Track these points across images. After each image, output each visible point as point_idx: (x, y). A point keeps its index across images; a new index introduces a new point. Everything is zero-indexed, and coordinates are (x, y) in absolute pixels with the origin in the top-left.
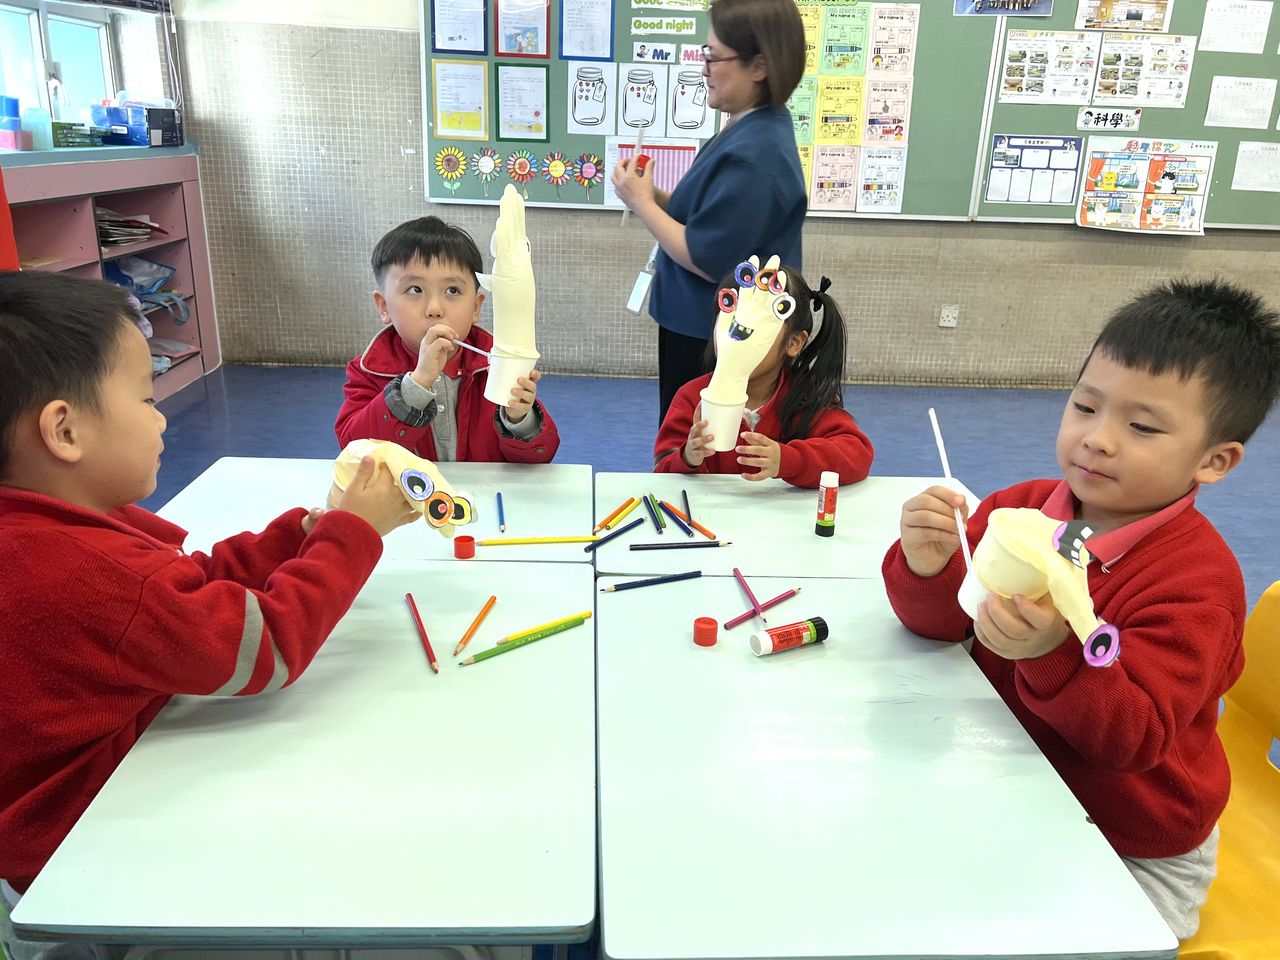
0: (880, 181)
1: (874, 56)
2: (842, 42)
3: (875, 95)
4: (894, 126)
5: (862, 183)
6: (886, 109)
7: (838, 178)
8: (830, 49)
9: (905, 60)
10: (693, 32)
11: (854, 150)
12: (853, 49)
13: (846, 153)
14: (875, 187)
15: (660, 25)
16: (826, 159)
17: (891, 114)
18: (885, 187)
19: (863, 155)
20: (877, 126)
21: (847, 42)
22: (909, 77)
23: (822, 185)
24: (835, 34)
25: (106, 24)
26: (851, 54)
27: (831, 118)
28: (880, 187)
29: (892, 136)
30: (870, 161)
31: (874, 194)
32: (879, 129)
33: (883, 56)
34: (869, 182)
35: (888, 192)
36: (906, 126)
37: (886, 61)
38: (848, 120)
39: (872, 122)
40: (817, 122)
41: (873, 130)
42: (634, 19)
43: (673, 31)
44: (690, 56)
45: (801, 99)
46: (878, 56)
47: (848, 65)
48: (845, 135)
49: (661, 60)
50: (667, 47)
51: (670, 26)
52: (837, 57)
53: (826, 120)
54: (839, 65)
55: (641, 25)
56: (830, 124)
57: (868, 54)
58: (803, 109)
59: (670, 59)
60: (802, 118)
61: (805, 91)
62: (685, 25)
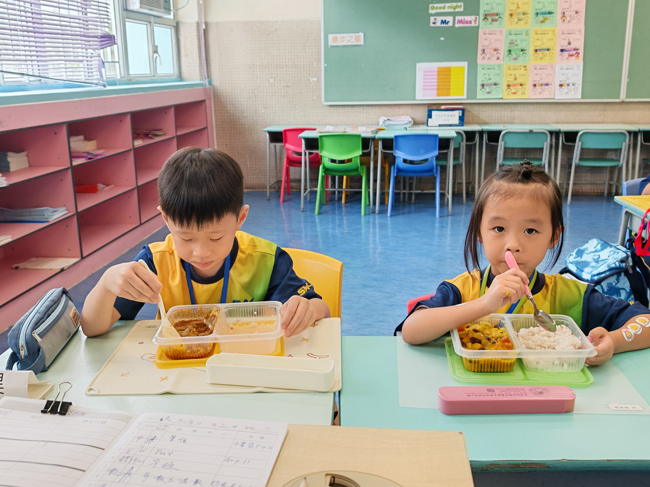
0: (568, 82)
1: (561, 16)
2: (544, 10)
3: (564, 36)
4: (574, 52)
5: (558, 83)
6: (569, 43)
7: (545, 82)
8: (537, 14)
9: (579, 17)
10: (462, 9)
11: (552, 66)
12: (550, 13)
13: (548, 68)
14: (565, 85)
15: (444, 8)
16: (536, 71)
17: (573, 46)
18: (571, 85)
19: (557, 68)
20: (565, 53)
21: (547, 10)
22: (582, 26)
23: (535, 85)
24: (539, 6)
26: (548, 16)
27: (540, 50)
28: (568, 85)
29: (573, 58)
30: (562, 71)
31: (565, 88)
32: (566, 54)
33: (567, 16)
34: (562, 83)
35: (573, 87)
36: (581, 52)
37: (568, 19)
38: (548, 50)
39: (562, 51)
40: (531, 52)
41: (563, 55)
42: (430, 5)
43: (451, 10)
44: (460, 22)
45: (522, 41)
46: (564, 16)
47: (547, 22)
48: (547, 58)
49: (445, 25)
50: (449, 19)
51: (449, 7)
52: (541, 18)
53: (536, 51)
54: (542, 22)
55: (433, 8)
56: (538, 52)
57: (558, 15)
58: (523, 46)
59: (451, 24)
60: (522, 50)
61: (524, 37)
62: (457, 6)
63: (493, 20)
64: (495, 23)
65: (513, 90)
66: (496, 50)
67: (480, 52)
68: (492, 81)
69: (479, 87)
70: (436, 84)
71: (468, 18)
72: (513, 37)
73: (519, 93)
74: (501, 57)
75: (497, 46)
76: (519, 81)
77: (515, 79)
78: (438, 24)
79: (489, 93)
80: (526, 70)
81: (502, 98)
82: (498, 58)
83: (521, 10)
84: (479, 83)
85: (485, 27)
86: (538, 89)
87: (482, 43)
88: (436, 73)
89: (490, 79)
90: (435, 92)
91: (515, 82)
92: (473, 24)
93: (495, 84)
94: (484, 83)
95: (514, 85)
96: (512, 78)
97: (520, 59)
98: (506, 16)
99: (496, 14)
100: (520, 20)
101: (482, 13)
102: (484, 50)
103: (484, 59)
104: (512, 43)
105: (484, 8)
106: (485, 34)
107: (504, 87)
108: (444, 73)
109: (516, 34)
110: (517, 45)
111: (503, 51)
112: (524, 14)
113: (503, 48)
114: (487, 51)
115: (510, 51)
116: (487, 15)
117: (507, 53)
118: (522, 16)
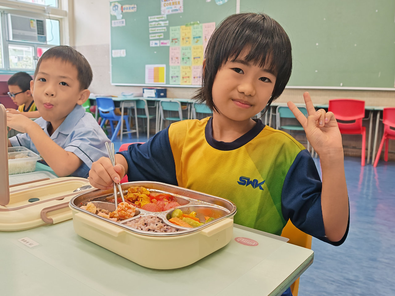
8: (194, 38)
10: (162, 37)
12: (200, 37)
15: (155, 36)
16: (195, 70)
21: (197, 36)
23: (194, 78)
24: (195, 33)
26: (199, 39)
38: (199, 58)
40: (192, 59)
42: (150, 35)
43: (158, 38)
44: (162, 43)
45: (188, 53)
46: (206, 39)
47: (199, 42)
48: (199, 62)
49: (156, 45)
50: (157, 42)
51: (158, 36)
52: (196, 40)
53: (194, 58)
54: (196, 42)
55: (152, 37)
56: (196, 59)
57: (203, 38)
58: (188, 56)
59: (158, 45)
60: (189, 58)
61: (189, 51)
62: (161, 36)
63: (176, 42)
64: (177, 44)
65: (185, 80)
66: (177, 58)
67: (170, 59)
68: (176, 75)
69: (170, 78)
70: (153, 76)
71: (165, 41)
72: (184, 51)
73: (188, 82)
74: (179, 62)
75: (178, 55)
76: (187, 75)
77: (186, 74)
78: (154, 45)
79: (175, 81)
80: (190, 69)
81: (179, 85)
82: (178, 63)
83: (187, 36)
84: (170, 76)
85: (172, 46)
86: (196, 79)
87: (171, 54)
88: (153, 70)
89: (175, 74)
90: (153, 80)
92: (168, 45)
93: (177, 77)
94: (173, 76)
95: (186, 77)
96: (184, 74)
97: (188, 63)
98: (181, 39)
99: (177, 39)
100: (187, 41)
101: (171, 38)
102: (172, 58)
103: (172, 63)
104: (184, 54)
105: (172, 36)
106: (172, 49)
107: (181, 78)
108: (156, 70)
109: (185, 49)
110: (186, 55)
111: (180, 59)
112: (188, 38)
113: (180, 57)
114: (173, 59)
115: (183, 59)
116: (173, 40)
117: (182, 60)
118: (187, 40)
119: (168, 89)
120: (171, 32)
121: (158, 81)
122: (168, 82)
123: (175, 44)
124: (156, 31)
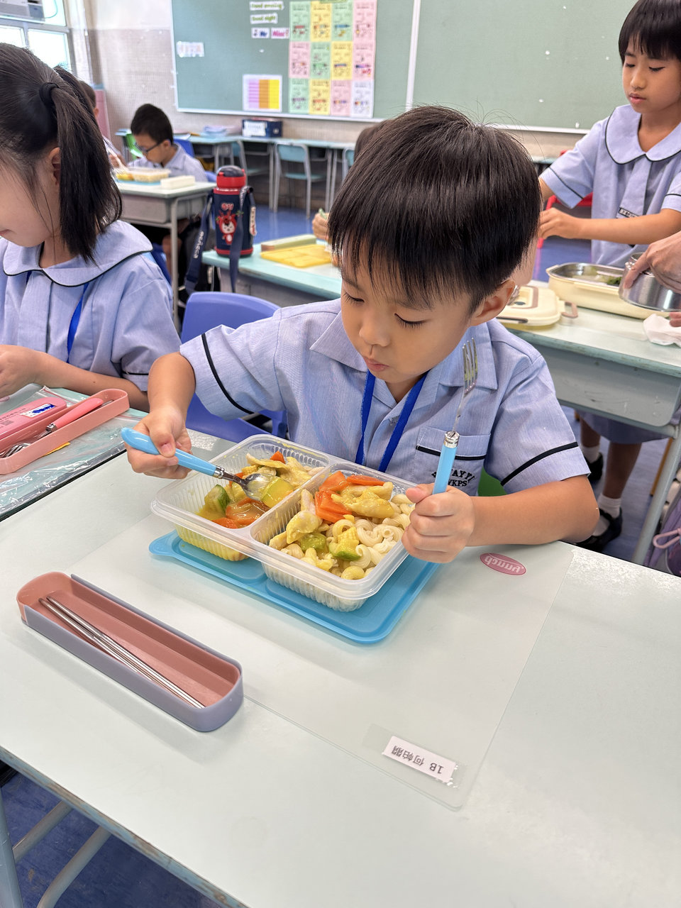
0: (361, 100)
1: (355, 29)
3: (358, 51)
4: (366, 69)
5: (352, 101)
6: (363, 59)
7: (342, 98)
8: (336, 27)
9: (371, 31)
10: (275, 21)
11: (349, 82)
12: (346, 26)
13: (345, 84)
14: (360, 103)
15: (261, 19)
16: (336, 88)
17: (365, 62)
18: (365, 103)
19: (353, 85)
21: (342, 23)
22: (373, 41)
23: (335, 102)
24: (337, 18)
25: (67, 33)
26: (345, 29)
27: (339, 65)
28: (362, 103)
29: (366, 75)
30: (357, 89)
31: (359, 107)
32: (360, 70)
33: (360, 29)
34: (357, 101)
35: (366, 106)
36: (372, 68)
37: (361, 32)
38: (345, 65)
39: (357, 66)
40: (331, 67)
41: (358, 71)
42: (252, 16)
43: (267, 21)
44: (275, 34)
45: (325, 55)
46: (358, 30)
47: (345, 35)
48: (344, 74)
49: (263, 37)
50: (266, 30)
51: (266, 18)
52: (339, 30)
53: (336, 66)
54: (340, 35)
55: (254, 19)
56: (338, 68)
57: (353, 28)
58: (325, 60)
59: (267, 36)
60: (325, 65)
61: (325, 51)
62: (272, 18)
63: (301, 33)
64: (303, 36)
65: (317, 105)
66: (304, 64)
67: (291, 66)
68: (300, 96)
69: (291, 102)
70: (258, 96)
71: (282, 30)
72: (316, 51)
73: (322, 109)
74: (308, 70)
75: (304, 59)
76: (323, 96)
77: (319, 94)
78: (258, 36)
79: (299, 108)
80: (328, 86)
81: (307, 114)
82: (305, 73)
83: (322, 23)
84: (291, 97)
85: (294, 39)
86: (338, 106)
87: (292, 56)
88: (259, 86)
89: (299, 94)
90: (257, 104)
91: (319, 98)
92: (285, 37)
93: (303, 99)
94: (295, 97)
95: (319, 101)
96: (315, 94)
97: (323, 74)
98: (311, 29)
99: (303, 27)
100: (322, 33)
101: (292, 25)
102: (294, 64)
103: (294, 72)
104: (316, 57)
105: (293, 20)
106: (294, 47)
107: (310, 102)
108: (264, 85)
109: (320, 48)
110: (320, 60)
111: (309, 66)
112: (326, 26)
113: (309, 62)
114: (297, 65)
115: (314, 66)
116: (295, 27)
117: (312, 67)
118: (323, 29)
119: (286, 122)
120: (292, 12)
121: (267, 107)
122: (285, 108)
123: (299, 37)
124: (263, 8)
